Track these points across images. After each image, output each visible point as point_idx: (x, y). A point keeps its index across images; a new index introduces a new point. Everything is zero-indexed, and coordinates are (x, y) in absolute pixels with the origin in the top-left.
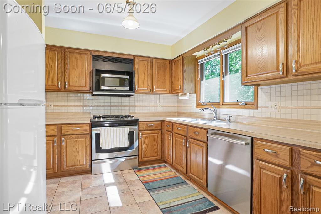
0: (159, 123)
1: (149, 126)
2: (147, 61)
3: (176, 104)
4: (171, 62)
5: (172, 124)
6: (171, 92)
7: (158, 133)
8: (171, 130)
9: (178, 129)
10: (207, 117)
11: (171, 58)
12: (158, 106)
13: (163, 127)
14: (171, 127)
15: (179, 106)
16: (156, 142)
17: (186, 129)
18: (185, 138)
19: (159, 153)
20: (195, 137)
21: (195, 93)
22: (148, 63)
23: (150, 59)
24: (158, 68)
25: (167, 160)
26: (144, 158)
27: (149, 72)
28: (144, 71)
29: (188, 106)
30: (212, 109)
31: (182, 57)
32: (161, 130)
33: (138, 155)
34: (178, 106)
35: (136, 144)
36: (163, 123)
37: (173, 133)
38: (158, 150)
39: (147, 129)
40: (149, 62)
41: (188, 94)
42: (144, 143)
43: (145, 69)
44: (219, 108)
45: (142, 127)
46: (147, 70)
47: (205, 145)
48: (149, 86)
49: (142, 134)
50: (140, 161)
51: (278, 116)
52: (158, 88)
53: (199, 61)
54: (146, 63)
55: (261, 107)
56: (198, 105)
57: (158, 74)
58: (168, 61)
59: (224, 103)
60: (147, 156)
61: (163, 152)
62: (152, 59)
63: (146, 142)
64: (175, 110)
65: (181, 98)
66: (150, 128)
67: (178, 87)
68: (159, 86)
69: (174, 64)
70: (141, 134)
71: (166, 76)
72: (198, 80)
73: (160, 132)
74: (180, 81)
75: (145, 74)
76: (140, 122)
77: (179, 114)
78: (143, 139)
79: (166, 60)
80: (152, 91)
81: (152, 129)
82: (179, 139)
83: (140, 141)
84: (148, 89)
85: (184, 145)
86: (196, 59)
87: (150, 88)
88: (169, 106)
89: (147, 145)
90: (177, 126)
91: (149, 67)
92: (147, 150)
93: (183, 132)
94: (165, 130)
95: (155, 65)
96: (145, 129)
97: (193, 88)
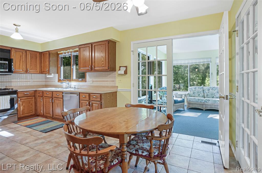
0: (33, 92)
1: (25, 94)
2: (22, 52)
3: (45, 80)
4: (41, 53)
5: (43, 92)
6: (40, 72)
7: (32, 98)
8: (42, 95)
9: (47, 94)
10: (64, 87)
11: (40, 51)
12: (30, 81)
13: (36, 95)
14: (42, 94)
15: (47, 81)
16: (31, 104)
17: (52, 93)
18: (52, 98)
19: (34, 111)
20: (57, 97)
21: (57, 73)
22: (23, 53)
23: (24, 51)
24: (30, 57)
25: (40, 114)
26: (22, 115)
27: (24, 59)
28: (20, 58)
29: (52, 81)
30: (66, 83)
31: (49, 52)
32: (34, 96)
33: (17, 113)
34: (45, 81)
35: (16, 106)
36: (36, 92)
37: (44, 97)
38: (32, 109)
39: (24, 96)
40: (24, 52)
41: (53, 74)
42: (22, 105)
43: (21, 57)
44: (70, 82)
45: (20, 95)
46: (22, 58)
47: (62, 100)
48: (24, 69)
49: (20, 100)
50: (19, 117)
52: (31, 70)
53: (60, 55)
54: (21, 54)
56: (59, 80)
57: (31, 61)
58: (38, 53)
59: (73, 80)
60: (24, 113)
61: (36, 110)
62: (26, 51)
63: (24, 105)
64: (44, 83)
65: (48, 76)
66: (26, 96)
67: (46, 70)
68: (32, 68)
69: (43, 55)
70: (19, 99)
71: (37, 62)
72: (59, 66)
73: (34, 97)
74: (48, 67)
75: (20, 60)
77: (46, 86)
78: (21, 103)
79: (37, 52)
80: (26, 72)
81: (28, 96)
82: (48, 100)
83: (19, 104)
84: (23, 70)
85: (51, 102)
86: (58, 54)
87: (25, 69)
88: (39, 81)
89: (24, 106)
90: (46, 92)
91: (24, 56)
92: (24, 110)
93: (50, 95)
94: (38, 96)
95: (29, 55)
96: (22, 96)
97: (56, 71)
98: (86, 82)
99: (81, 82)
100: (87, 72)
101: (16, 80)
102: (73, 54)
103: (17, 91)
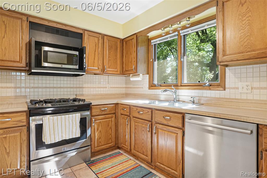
0: (113, 107)
1: (102, 110)
2: (98, 38)
3: (124, 86)
4: (122, 40)
5: (130, 107)
6: (121, 72)
7: (112, 118)
8: (128, 114)
9: (139, 112)
11: (122, 37)
12: (106, 88)
13: (117, 111)
14: (128, 111)
15: (128, 88)
16: (110, 128)
17: (150, 113)
18: (150, 123)
19: (113, 139)
20: (165, 122)
21: (148, 74)
22: (99, 40)
23: (101, 36)
24: (109, 46)
25: (123, 146)
26: (97, 147)
27: (100, 49)
28: (95, 48)
29: (138, 88)
30: (172, 90)
31: (136, 36)
32: (114, 113)
33: (91, 145)
34: (126, 88)
35: (89, 132)
36: (117, 106)
37: (131, 117)
38: (112, 136)
39: (100, 113)
40: (100, 38)
41: (141, 75)
42: (98, 129)
43: (96, 46)
44: (178, 89)
45: (95, 112)
46: (98, 48)
47: (180, 133)
48: (100, 66)
49: (95, 120)
50: (93, 151)
51: (250, 97)
52: (109, 68)
53: (152, 41)
54: (96, 39)
55: (229, 88)
56: (152, 86)
57: (109, 53)
58: (119, 40)
59: (182, 85)
60: (100, 145)
61: (117, 138)
62: (104, 36)
63: (100, 129)
65: (132, 79)
66: (103, 113)
67: (132, 67)
68: (110, 65)
69: (126, 44)
70: (93, 119)
71: (117, 55)
72: (151, 61)
73: (114, 115)
74: (134, 61)
75: (95, 51)
76: (92, 107)
78: (96, 126)
79: (117, 39)
80: (103, 71)
81: (106, 113)
82: (140, 124)
83: (93, 128)
84: (98, 68)
85: (149, 131)
86: (149, 40)
87: (101, 67)
88: (117, 88)
89: (100, 131)
90: (137, 109)
91: (100, 45)
92: (100, 138)
93: (148, 117)
94: (120, 114)
95: (106, 43)
96: (98, 113)
97: (146, 69)
98: (225, 90)
99: (210, 89)
100: (227, 66)
101: (89, 85)
102: (184, 33)
103: (91, 104)
